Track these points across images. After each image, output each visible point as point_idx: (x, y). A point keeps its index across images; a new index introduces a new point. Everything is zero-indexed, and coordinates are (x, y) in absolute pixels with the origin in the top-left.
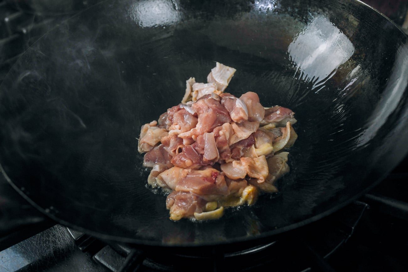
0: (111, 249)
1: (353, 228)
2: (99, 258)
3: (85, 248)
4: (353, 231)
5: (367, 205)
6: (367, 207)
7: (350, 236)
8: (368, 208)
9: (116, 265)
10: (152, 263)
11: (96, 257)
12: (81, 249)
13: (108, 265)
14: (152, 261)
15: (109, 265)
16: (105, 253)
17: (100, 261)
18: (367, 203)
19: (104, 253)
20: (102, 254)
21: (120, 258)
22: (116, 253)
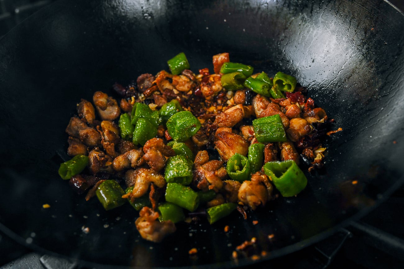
1: (330, 258)
4: (329, 261)
5: (349, 233)
6: (349, 236)
7: (326, 266)
8: (351, 237)
11: (42, 260)
18: (349, 231)
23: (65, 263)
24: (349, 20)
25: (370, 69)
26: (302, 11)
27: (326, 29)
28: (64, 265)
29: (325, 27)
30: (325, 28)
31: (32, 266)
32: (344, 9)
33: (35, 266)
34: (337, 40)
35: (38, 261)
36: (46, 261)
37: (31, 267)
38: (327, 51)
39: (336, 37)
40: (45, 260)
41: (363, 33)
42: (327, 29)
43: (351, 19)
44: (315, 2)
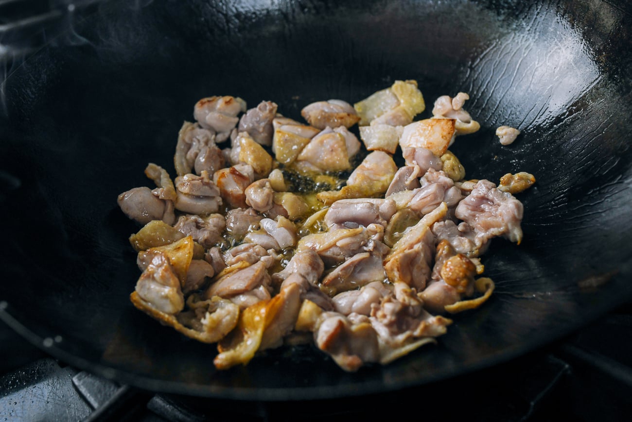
1: (532, 404)
2: (78, 382)
4: (531, 409)
5: (567, 366)
6: (566, 370)
10: (171, 407)
11: (75, 381)
14: (172, 402)
17: (79, 387)
20: (85, 377)
21: (112, 389)
23: (110, 387)
26: (517, 17)
27: (557, 45)
28: (107, 389)
29: (556, 40)
30: (556, 42)
36: (81, 382)
40: (79, 380)
44: (538, 1)
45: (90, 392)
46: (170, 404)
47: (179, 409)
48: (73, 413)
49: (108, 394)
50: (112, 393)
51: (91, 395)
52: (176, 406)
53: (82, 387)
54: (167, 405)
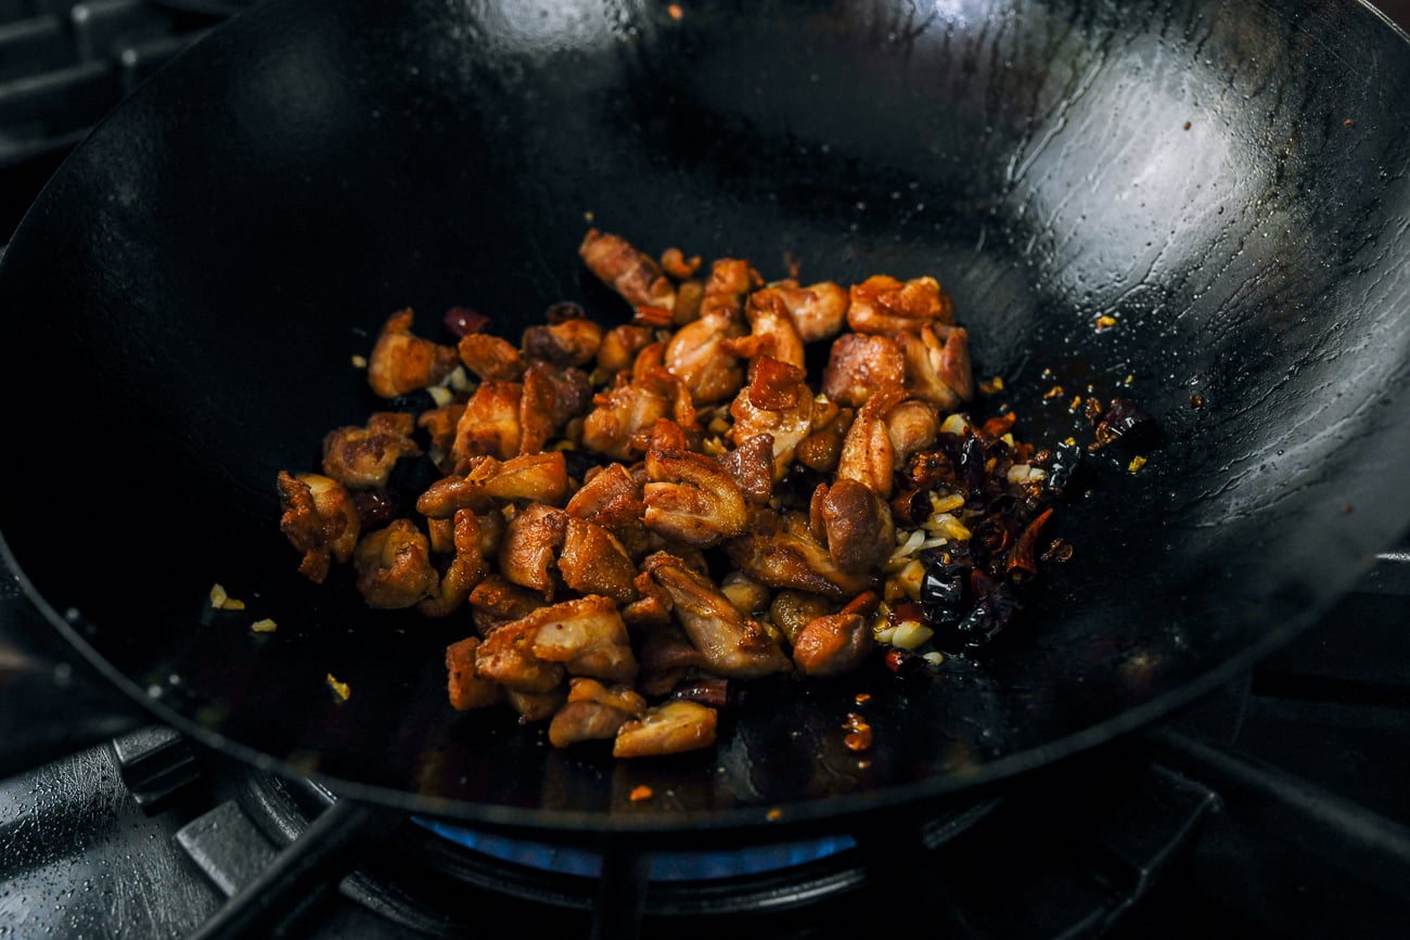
0: (240, 816)
1: (1145, 872)
2: (189, 842)
3: (153, 798)
4: (1142, 883)
5: (1212, 795)
6: (1211, 804)
7: (1129, 902)
8: (1216, 808)
9: (243, 877)
10: (376, 899)
11: (182, 837)
12: (138, 800)
13: (217, 869)
14: (378, 889)
15: (218, 872)
16: (215, 826)
17: (191, 852)
18: (1213, 788)
19: (212, 825)
20: (204, 830)
21: (264, 854)
22: (254, 831)
23: (260, 851)
24: (1276, 84)
25: (1324, 259)
26: (1129, 45)
28: (254, 855)
29: (1200, 103)
30: (1199, 106)
31: (146, 866)
32: (1267, 47)
33: (155, 867)
34: (1230, 151)
35: (165, 850)
36: (197, 841)
37: (142, 867)
38: (1195, 185)
39: (1229, 141)
40: (192, 837)
41: (1317, 132)
42: (1206, 110)
43: (1283, 84)
44: (1173, 17)
45: (215, 862)
46: (373, 893)
47: (395, 904)
48: (163, 915)
49: (256, 865)
50: (264, 863)
51: (219, 867)
52: (388, 899)
53: (198, 851)
54: (368, 896)
